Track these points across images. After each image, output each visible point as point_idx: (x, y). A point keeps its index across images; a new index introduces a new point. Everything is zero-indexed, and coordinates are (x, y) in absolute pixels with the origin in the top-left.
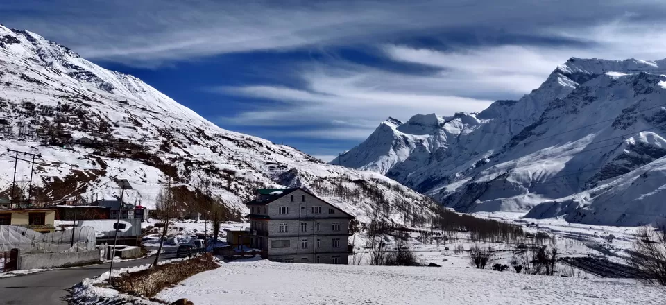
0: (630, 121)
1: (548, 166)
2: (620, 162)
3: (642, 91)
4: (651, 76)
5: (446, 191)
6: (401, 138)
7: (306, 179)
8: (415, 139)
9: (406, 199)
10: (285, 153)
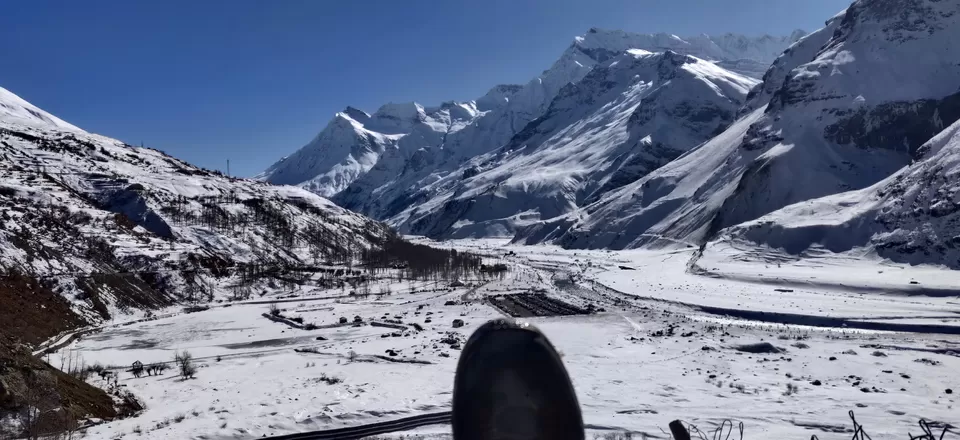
0: (649, 114)
1: (549, 175)
2: (634, 167)
3: (667, 76)
4: (677, 56)
5: (418, 212)
6: (365, 137)
7: (157, 200)
8: (387, 140)
9: (328, 225)
10: (137, 160)
